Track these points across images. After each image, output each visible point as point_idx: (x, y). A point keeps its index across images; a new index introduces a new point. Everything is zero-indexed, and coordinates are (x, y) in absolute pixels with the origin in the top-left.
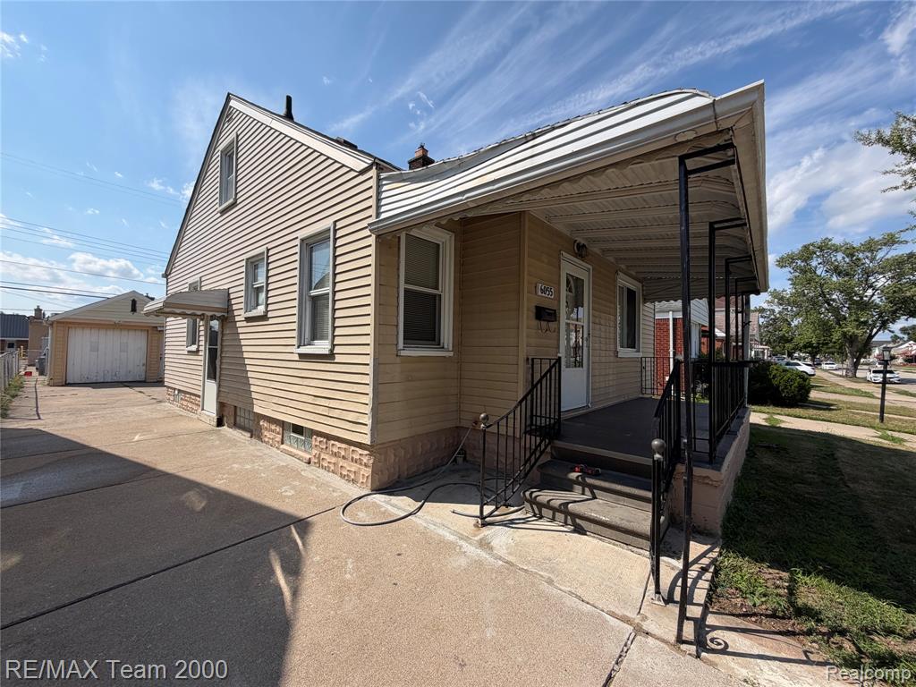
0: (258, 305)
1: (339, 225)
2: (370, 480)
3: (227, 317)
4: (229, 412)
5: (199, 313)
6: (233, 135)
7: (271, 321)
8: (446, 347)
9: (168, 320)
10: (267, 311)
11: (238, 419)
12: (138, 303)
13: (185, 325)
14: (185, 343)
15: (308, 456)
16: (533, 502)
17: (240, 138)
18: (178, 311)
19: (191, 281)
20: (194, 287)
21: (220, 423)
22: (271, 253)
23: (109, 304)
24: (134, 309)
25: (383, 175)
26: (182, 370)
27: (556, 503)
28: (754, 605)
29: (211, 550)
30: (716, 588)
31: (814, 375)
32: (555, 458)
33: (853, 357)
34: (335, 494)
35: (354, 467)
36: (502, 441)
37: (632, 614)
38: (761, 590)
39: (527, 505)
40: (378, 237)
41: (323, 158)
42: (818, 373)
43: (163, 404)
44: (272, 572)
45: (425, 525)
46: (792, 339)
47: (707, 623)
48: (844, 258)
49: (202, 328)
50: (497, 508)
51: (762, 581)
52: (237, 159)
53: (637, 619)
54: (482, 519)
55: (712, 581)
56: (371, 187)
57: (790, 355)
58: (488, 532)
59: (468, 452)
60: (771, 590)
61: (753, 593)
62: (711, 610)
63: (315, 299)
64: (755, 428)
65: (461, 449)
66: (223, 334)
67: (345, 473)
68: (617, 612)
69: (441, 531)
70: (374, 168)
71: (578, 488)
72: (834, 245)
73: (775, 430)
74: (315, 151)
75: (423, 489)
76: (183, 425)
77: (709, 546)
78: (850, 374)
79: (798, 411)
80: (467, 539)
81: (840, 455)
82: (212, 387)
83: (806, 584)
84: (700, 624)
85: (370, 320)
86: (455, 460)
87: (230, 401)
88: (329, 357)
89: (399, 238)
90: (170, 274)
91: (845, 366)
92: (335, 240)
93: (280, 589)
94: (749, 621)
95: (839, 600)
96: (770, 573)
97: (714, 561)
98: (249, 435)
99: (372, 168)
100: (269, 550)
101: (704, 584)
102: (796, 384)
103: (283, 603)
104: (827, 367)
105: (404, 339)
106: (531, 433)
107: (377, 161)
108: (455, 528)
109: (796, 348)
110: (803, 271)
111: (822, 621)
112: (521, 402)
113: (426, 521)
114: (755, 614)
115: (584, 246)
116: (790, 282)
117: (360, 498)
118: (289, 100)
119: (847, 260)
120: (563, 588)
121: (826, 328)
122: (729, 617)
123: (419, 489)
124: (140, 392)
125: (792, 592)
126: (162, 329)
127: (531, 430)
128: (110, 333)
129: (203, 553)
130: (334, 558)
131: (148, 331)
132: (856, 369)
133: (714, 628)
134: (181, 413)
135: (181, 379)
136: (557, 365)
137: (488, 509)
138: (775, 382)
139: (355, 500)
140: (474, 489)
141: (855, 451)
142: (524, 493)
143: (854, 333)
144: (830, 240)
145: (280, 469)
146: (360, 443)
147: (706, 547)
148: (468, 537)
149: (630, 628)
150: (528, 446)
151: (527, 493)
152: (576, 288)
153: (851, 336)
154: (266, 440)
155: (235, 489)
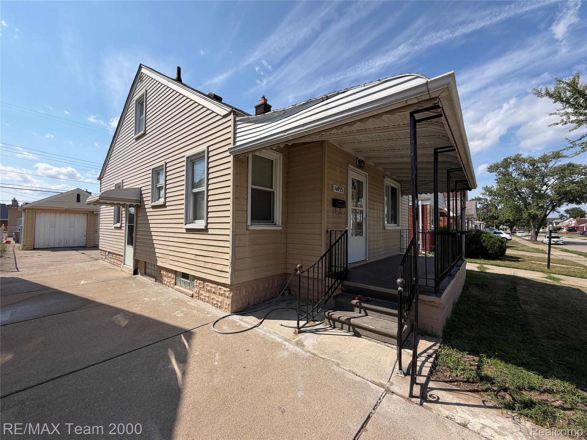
0: (159, 198)
1: (211, 149)
2: (230, 307)
3: (140, 205)
4: (141, 265)
5: (122, 203)
6: (144, 91)
7: (168, 208)
8: (277, 224)
9: (101, 207)
10: (165, 202)
11: (147, 269)
12: (81, 196)
13: (113, 211)
14: (112, 222)
15: (191, 293)
16: (330, 318)
17: (148, 92)
18: (109, 202)
19: (116, 182)
20: (118, 187)
21: (135, 272)
22: (168, 165)
23: (63, 196)
24: (78, 200)
25: (238, 119)
26: (110, 239)
27: (343, 319)
28: (457, 376)
29: (132, 350)
30: (436, 366)
31: (510, 240)
32: (344, 292)
33: (535, 228)
34: (209, 315)
35: (220, 299)
36: (311, 282)
37: (384, 382)
38: (461, 367)
39: (326, 320)
40: (235, 157)
41: (200, 107)
42: (514, 238)
43: (98, 261)
44: (170, 362)
45: (263, 333)
46: (498, 218)
47: (428, 386)
48: (529, 167)
49: (124, 212)
50: (308, 322)
51: (462, 362)
52: (146, 106)
53: (388, 385)
54: (298, 329)
55: (434, 363)
56: (230, 126)
57: (497, 227)
58: (303, 336)
59: (291, 289)
60: (468, 367)
61: (456, 369)
62: (431, 379)
63: (196, 194)
64: (470, 273)
65: (287, 287)
66: (137, 217)
67: (215, 302)
68: (376, 381)
69: (273, 337)
70: (232, 114)
71: (357, 310)
72: (523, 158)
73: (482, 274)
74: (195, 102)
75: (263, 312)
76: (111, 274)
77: (434, 343)
78: (533, 239)
79: (498, 262)
80: (289, 341)
81: (519, 288)
82: (130, 250)
83: (488, 363)
84: (424, 387)
85: (230, 208)
86: (283, 294)
87: (141, 259)
88: (205, 230)
89: (248, 157)
90: (102, 178)
91: (530, 234)
92: (208, 158)
93: (175, 371)
94: (453, 385)
95: (505, 372)
96: (468, 358)
97: (436, 351)
98: (154, 280)
99: (230, 114)
100: (167, 349)
101: (428, 364)
102: (497, 246)
103: (177, 379)
104: (520, 235)
105: (251, 219)
106: (329, 276)
107: (234, 110)
108: (282, 335)
109: (501, 223)
110: (504, 175)
111: (494, 383)
112: (322, 257)
113: (265, 331)
114: (457, 381)
115: (363, 161)
116: (496, 181)
117: (224, 317)
118: (179, 69)
119: (531, 167)
120: (345, 368)
121: (518, 210)
122: (442, 383)
123: (260, 312)
124: (83, 253)
125: (479, 367)
126: (97, 213)
127: (329, 275)
128: (63, 215)
129: (127, 352)
130: (207, 353)
131: (88, 214)
132: (537, 236)
133: (432, 389)
134: (110, 267)
135: (110, 245)
136: (345, 235)
137: (302, 323)
138: (484, 244)
139: (221, 319)
140: (295, 311)
141: (529, 286)
142: (324, 313)
143: (535, 213)
144: (520, 155)
145: (174, 300)
146: (224, 284)
147: (432, 343)
148: (289, 340)
149: (383, 390)
150: (327, 285)
151: (326, 313)
152: (359, 186)
153: (533, 215)
154: (165, 283)
155: (146, 313)
